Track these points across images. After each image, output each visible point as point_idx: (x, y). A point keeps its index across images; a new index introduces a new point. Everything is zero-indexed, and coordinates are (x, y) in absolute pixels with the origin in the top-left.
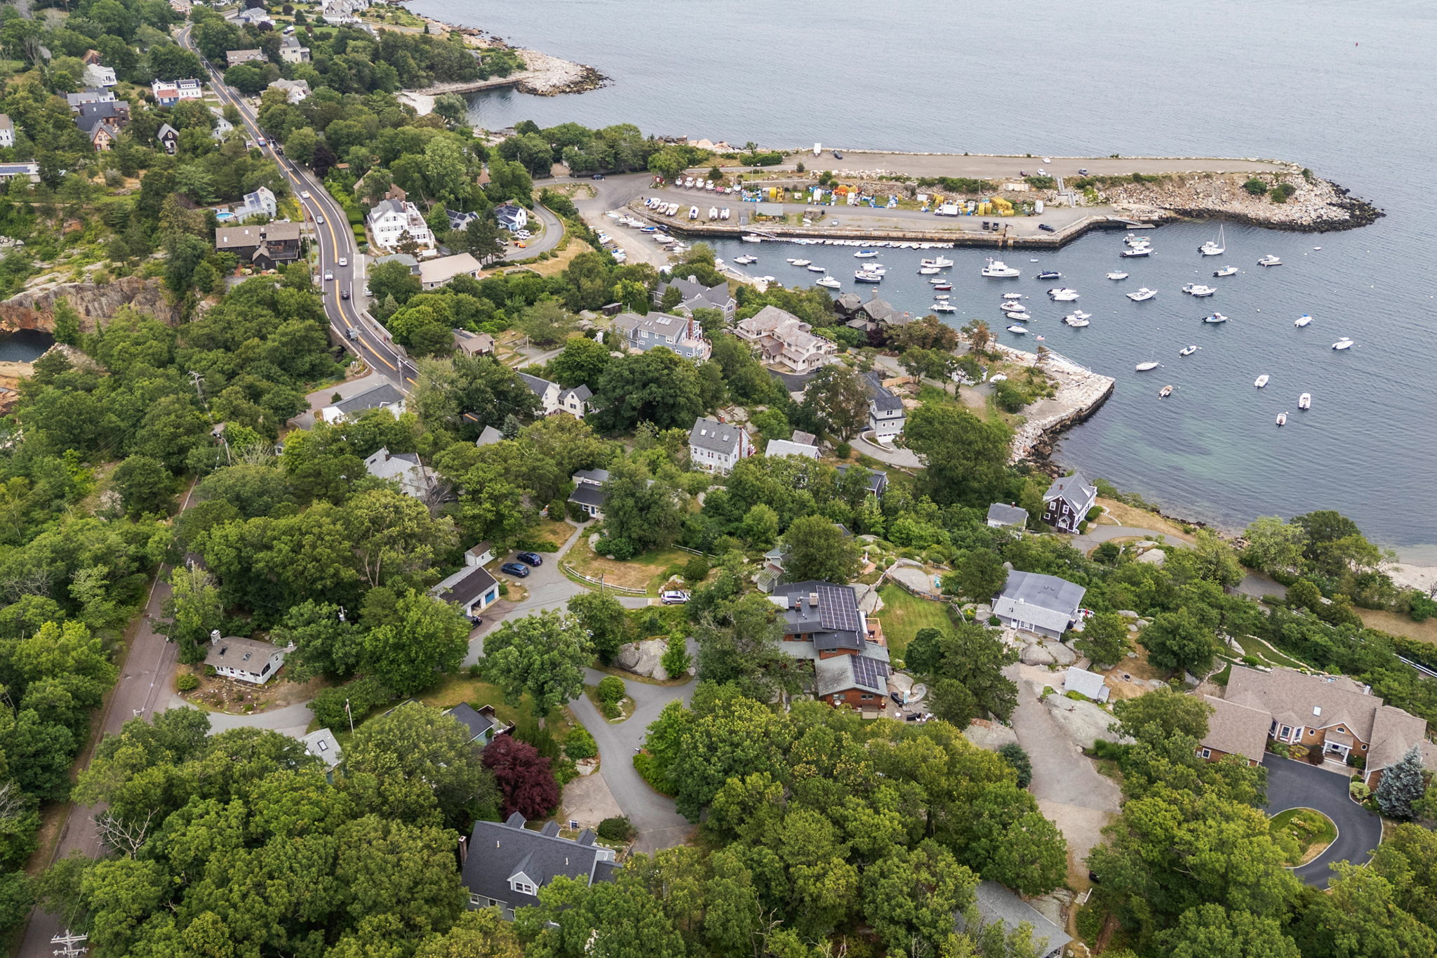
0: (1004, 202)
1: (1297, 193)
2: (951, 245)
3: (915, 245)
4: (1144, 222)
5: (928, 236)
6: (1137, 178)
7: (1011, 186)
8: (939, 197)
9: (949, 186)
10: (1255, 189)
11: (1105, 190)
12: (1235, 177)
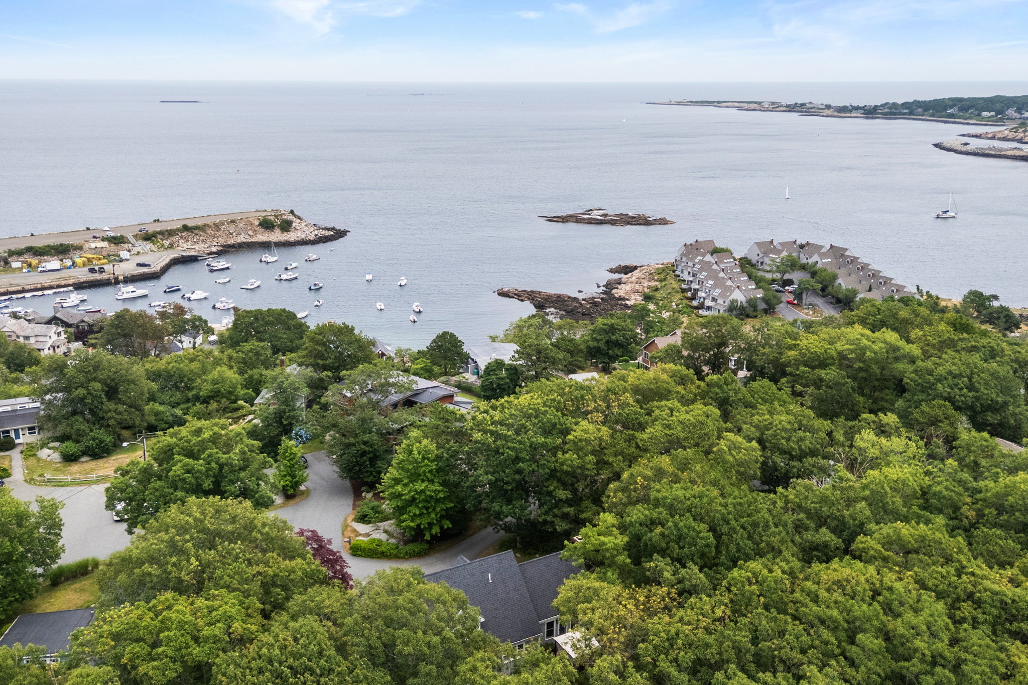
0: (95, 256)
1: (294, 224)
2: (71, 288)
3: (40, 293)
4: (209, 254)
5: (46, 285)
6: (186, 228)
7: (93, 245)
8: (34, 261)
9: (38, 252)
10: (267, 225)
11: (166, 239)
12: (251, 219)
